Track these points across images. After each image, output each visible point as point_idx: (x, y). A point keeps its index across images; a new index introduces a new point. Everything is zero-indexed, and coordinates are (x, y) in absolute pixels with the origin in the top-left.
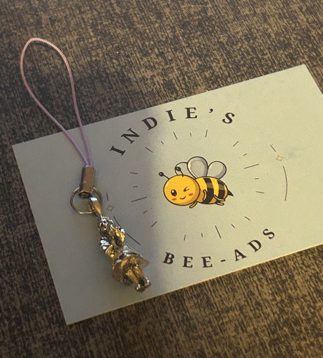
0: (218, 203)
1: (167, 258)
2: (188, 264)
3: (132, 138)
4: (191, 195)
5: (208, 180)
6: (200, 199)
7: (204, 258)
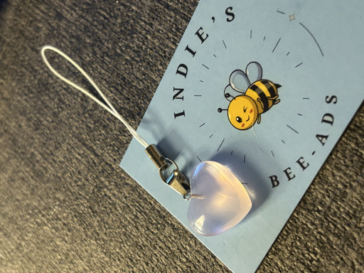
0: (274, 102)
1: (273, 181)
2: (291, 175)
3: (180, 96)
7: (298, 162)
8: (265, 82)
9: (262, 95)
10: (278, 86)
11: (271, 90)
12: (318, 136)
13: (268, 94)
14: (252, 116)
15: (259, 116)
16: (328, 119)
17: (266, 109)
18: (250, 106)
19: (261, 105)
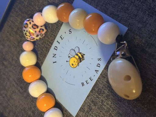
0: (83, 59)
1: (82, 84)
2: (88, 83)
3: (55, 56)
4: (76, 62)
5: (77, 55)
6: (79, 62)
7: (90, 78)
8: (80, 53)
9: (79, 57)
10: (84, 55)
11: (82, 56)
12: (95, 70)
13: (81, 57)
14: (77, 64)
15: (78, 63)
16: (99, 65)
17: (81, 61)
18: (76, 60)
19: (79, 60)
